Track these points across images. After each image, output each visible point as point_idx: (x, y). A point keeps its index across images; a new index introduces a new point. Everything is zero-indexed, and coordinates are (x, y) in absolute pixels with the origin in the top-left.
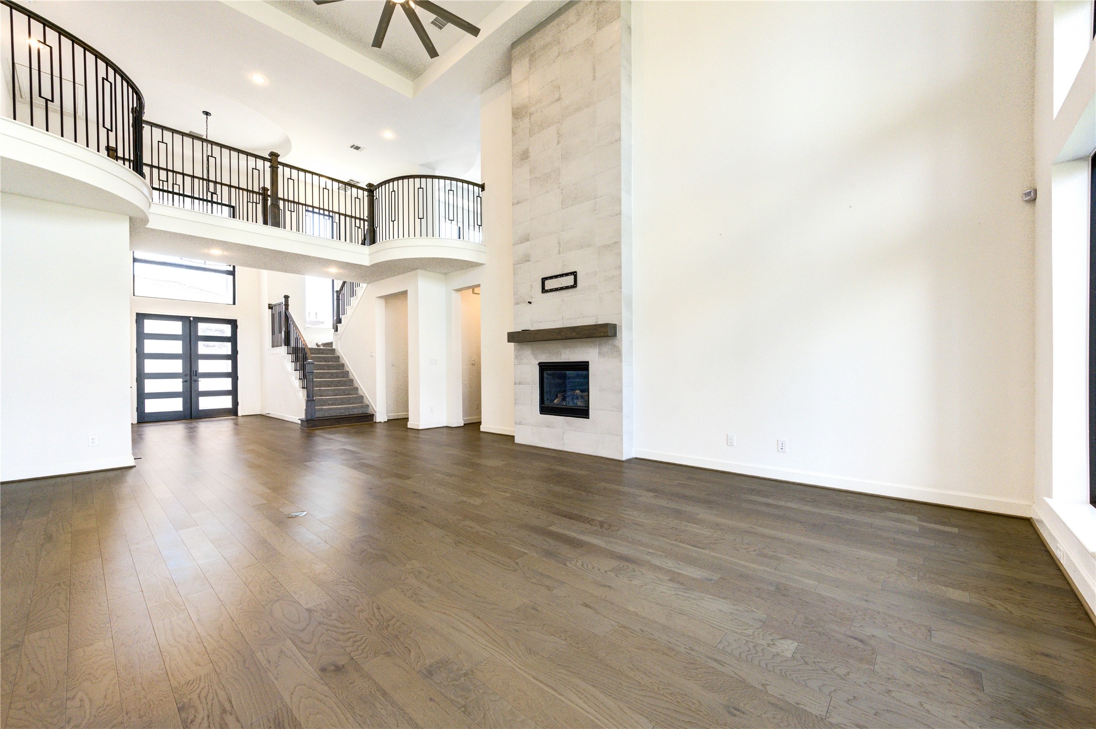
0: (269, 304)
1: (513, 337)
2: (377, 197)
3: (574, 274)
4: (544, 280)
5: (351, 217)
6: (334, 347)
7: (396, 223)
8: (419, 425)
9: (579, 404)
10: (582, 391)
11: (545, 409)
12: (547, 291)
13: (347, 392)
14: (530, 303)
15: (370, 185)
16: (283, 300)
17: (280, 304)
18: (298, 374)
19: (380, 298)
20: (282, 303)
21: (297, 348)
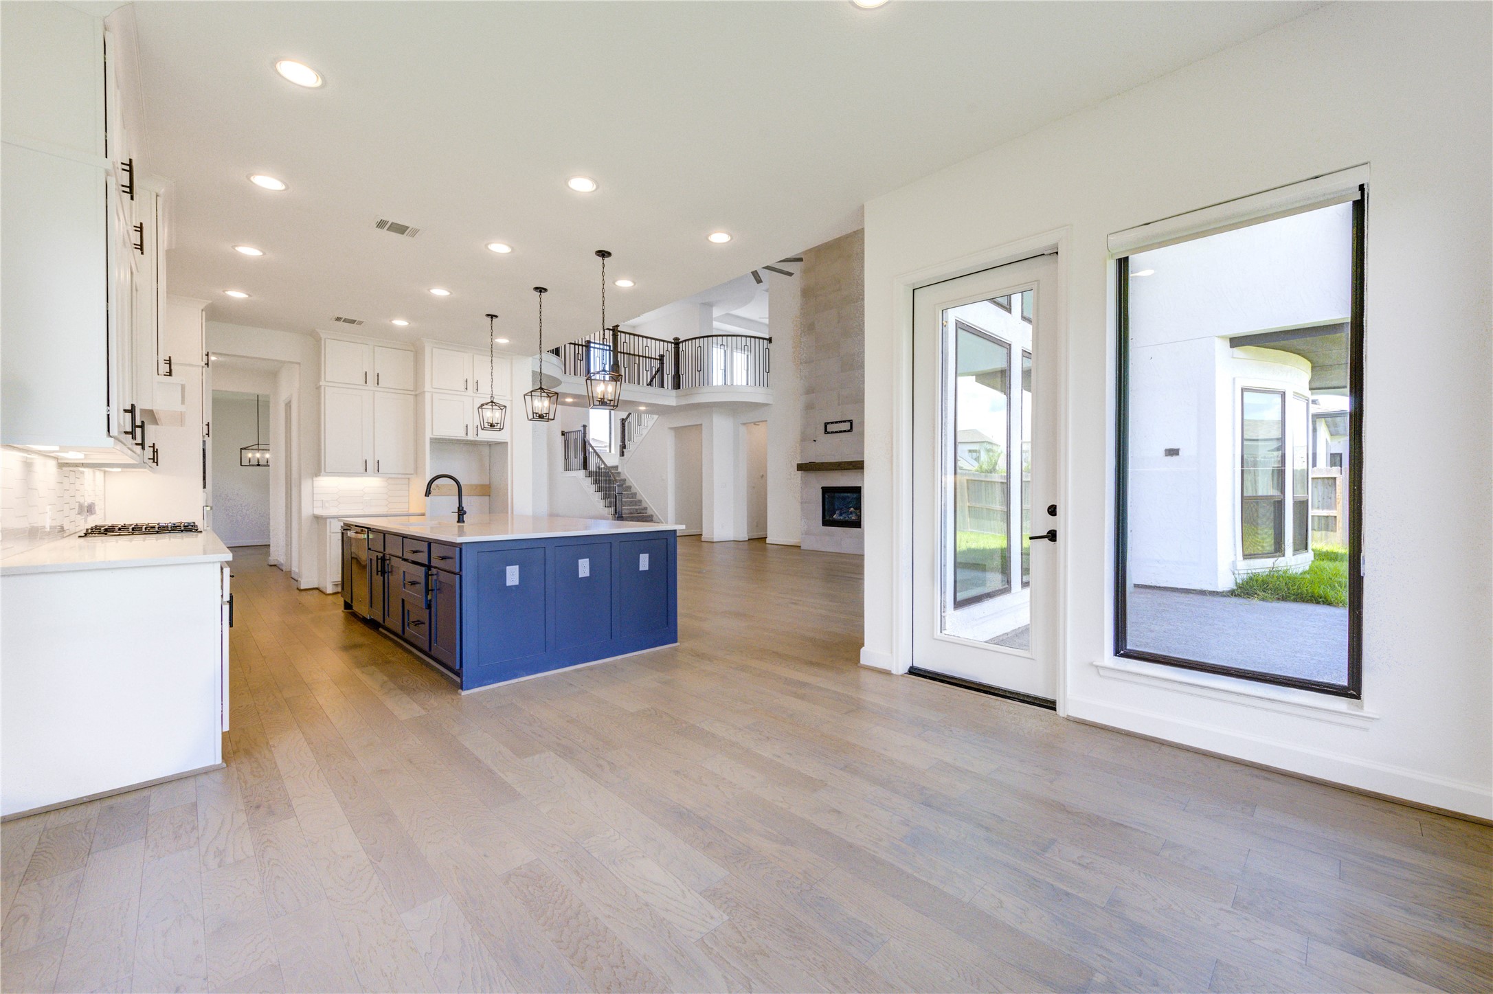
0: (562, 432)
1: (801, 467)
2: (684, 349)
3: (851, 422)
4: (826, 424)
5: (643, 357)
6: (620, 470)
7: (701, 372)
8: (713, 538)
9: (853, 518)
10: (856, 509)
11: (827, 522)
12: (829, 433)
13: (639, 511)
14: (815, 441)
15: (676, 339)
16: (582, 429)
17: (576, 431)
18: (600, 494)
19: (671, 428)
20: (579, 431)
21: (596, 472)
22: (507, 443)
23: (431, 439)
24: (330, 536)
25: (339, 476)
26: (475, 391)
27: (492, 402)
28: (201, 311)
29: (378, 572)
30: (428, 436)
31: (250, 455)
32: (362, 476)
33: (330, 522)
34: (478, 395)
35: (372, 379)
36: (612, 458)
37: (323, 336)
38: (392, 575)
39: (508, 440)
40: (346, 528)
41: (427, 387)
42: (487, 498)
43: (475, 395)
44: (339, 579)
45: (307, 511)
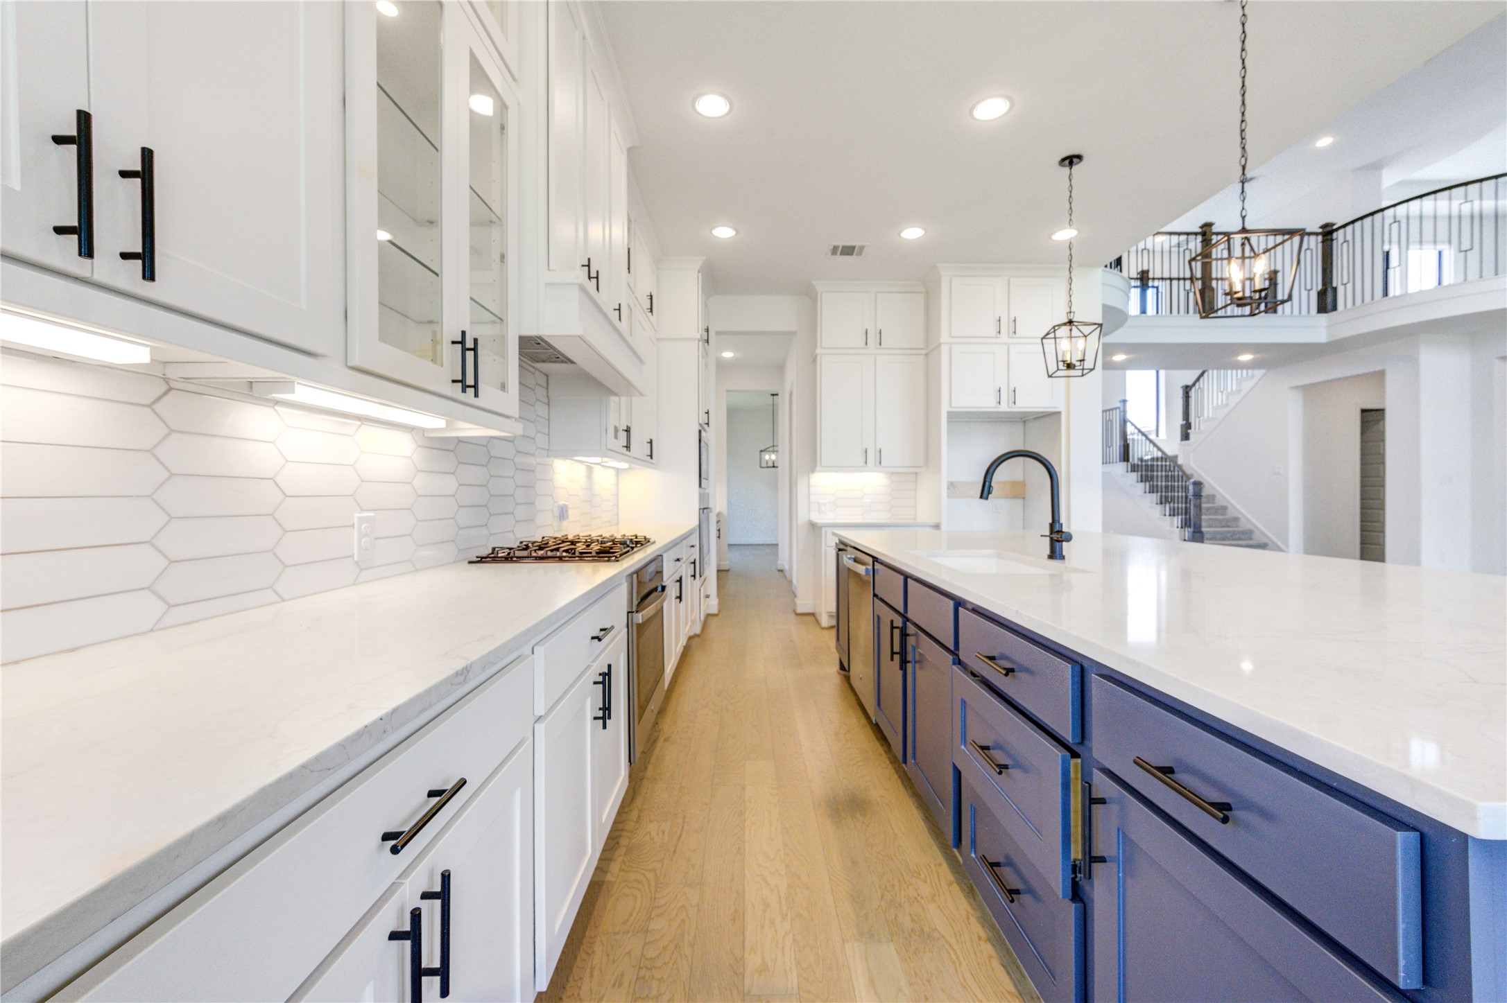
2: (1348, 239)
6: (1183, 460)
16: (1119, 405)
17: (1112, 409)
18: (1155, 497)
19: (1298, 387)
20: (1119, 408)
21: (1138, 465)
22: (1059, 413)
23: (949, 413)
24: (826, 550)
25: (836, 472)
26: (1012, 334)
27: (1070, 322)
28: (697, 272)
29: (893, 653)
30: (945, 409)
31: (767, 457)
32: (862, 471)
33: (826, 532)
34: (1015, 341)
35: (874, 338)
36: (1169, 442)
37: (819, 289)
38: (921, 668)
39: (1061, 408)
40: (842, 547)
41: (944, 337)
42: (1021, 501)
43: (1010, 341)
44: (834, 609)
45: (803, 516)
